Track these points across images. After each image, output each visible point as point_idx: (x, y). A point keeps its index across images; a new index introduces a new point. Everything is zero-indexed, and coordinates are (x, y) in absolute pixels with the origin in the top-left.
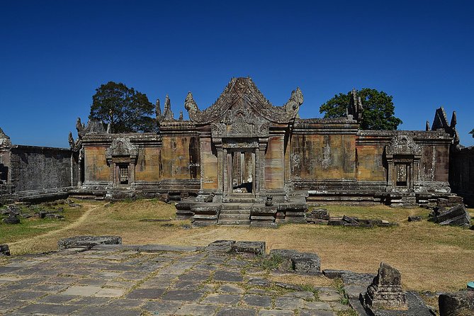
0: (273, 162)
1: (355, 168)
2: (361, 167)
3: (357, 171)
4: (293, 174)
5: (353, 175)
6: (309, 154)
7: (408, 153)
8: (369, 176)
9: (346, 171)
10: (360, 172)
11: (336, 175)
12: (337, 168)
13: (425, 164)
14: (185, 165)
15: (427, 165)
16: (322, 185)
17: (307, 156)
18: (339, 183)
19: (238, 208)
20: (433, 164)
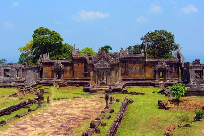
0: (112, 75)
1: (144, 74)
2: (147, 73)
3: (145, 74)
4: (122, 75)
5: (143, 76)
6: (128, 68)
7: (163, 68)
8: (149, 76)
9: (141, 74)
10: (146, 75)
11: (137, 76)
12: (138, 73)
13: (170, 72)
14: (82, 72)
15: (171, 72)
16: (132, 79)
17: (127, 69)
18: (138, 79)
19: (102, 89)
20: (173, 72)
